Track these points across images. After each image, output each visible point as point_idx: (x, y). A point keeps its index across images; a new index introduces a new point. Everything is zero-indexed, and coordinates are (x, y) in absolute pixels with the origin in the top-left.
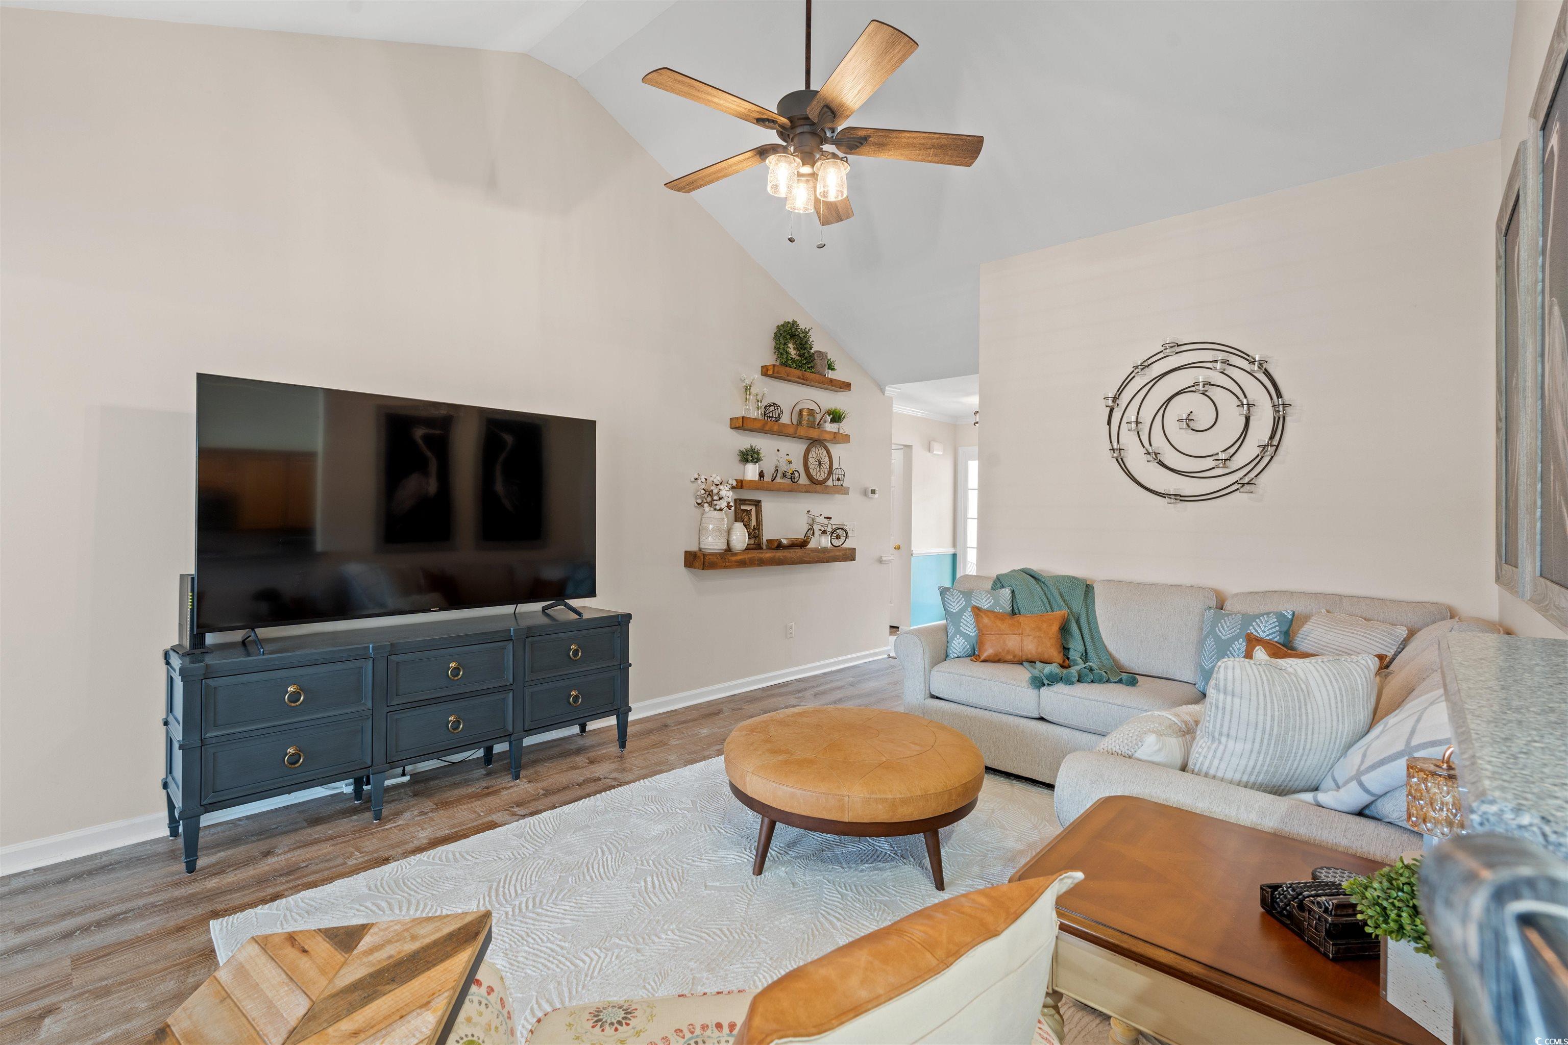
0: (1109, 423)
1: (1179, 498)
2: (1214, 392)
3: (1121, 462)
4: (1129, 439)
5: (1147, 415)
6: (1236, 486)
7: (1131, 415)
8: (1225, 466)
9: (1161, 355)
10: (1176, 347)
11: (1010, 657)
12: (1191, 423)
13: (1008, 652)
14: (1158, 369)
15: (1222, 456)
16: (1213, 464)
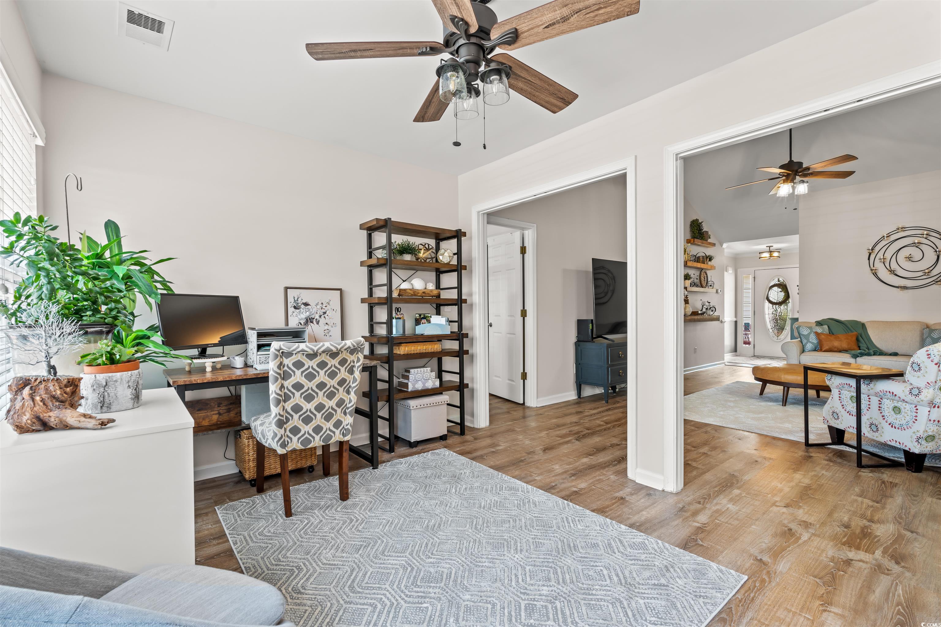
0: (869, 259)
1: (905, 288)
2: (923, 247)
3: (875, 274)
4: (879, 266)
5: (888, 255)
6: (933, 282)
7: (880, 255)
8: (928, 275)
9: (896, 232)
10: (903, 229)
11: (836, 349)
12: (911, 259)
13: (835, 347)
14: (893, 238)
15: (927, 271)
16: (922, 274)
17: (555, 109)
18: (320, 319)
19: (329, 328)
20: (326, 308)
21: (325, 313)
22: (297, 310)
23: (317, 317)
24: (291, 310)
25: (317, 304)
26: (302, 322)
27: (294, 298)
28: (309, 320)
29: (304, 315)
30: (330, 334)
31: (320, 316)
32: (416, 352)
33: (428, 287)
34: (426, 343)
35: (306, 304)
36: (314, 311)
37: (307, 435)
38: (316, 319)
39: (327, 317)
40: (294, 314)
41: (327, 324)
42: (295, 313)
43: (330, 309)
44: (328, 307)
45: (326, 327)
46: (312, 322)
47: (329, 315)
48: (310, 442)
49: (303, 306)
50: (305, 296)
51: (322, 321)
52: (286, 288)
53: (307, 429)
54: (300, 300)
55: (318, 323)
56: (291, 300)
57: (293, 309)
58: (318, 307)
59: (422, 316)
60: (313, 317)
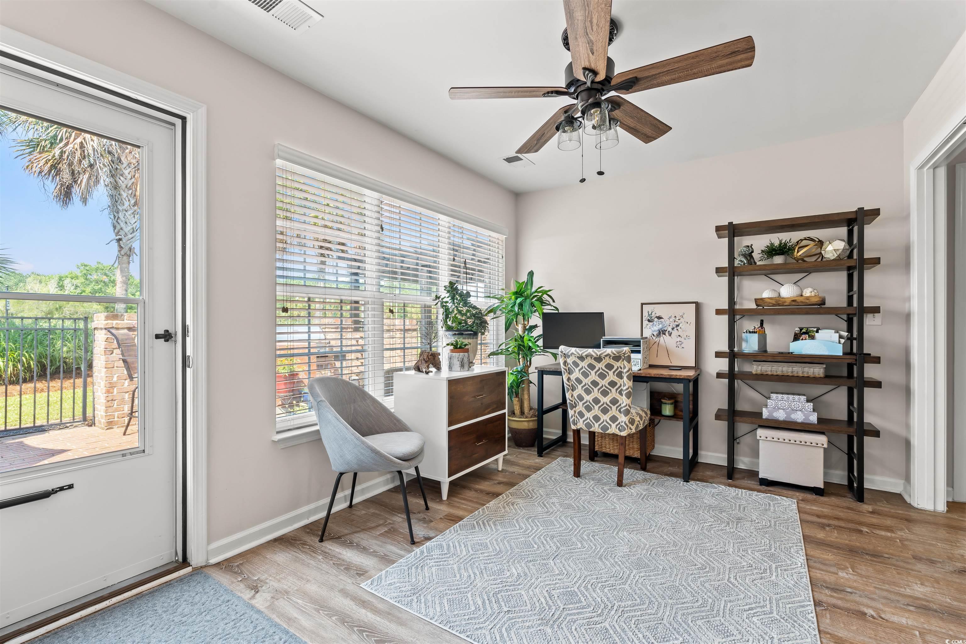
17: (747, 62)
18: (673, 332)
19: (682, 340)
20: (679, 321)
21: (678, 326)
22: (651, 323)
23: (670, 329)
24: (645, 323)
25: (670, 318)
26: (655, 334)
27: (648, 312)
28: (662, 332)
29: (657, 327)
30: (682, 346)
31: (673, 329)
32: (775, 374)
33: (804, 294)
34: (798, 364)
35: (659, 318)
36: (667, 324)
37: (605, 423)
38: (669, 331)
39: (679, 329)
40: (648, 327)
41: (679, 336)
42: (649, 325)
43: (683, 322)
44: (682, 320)
45: (679, 339)
46: (665, 334)
47: (682, 327)
48: (608, 429)
49: (656, 319)
50: (659, 310)
51: (675, 333)
52: (642, 304)
53: (605, 418)
54: (653, 314)
55: (670, 335)
56: (645, 314)
57: (647, 322)
58: (671, 320)
59: (804, 330)
60: (665, 329)
